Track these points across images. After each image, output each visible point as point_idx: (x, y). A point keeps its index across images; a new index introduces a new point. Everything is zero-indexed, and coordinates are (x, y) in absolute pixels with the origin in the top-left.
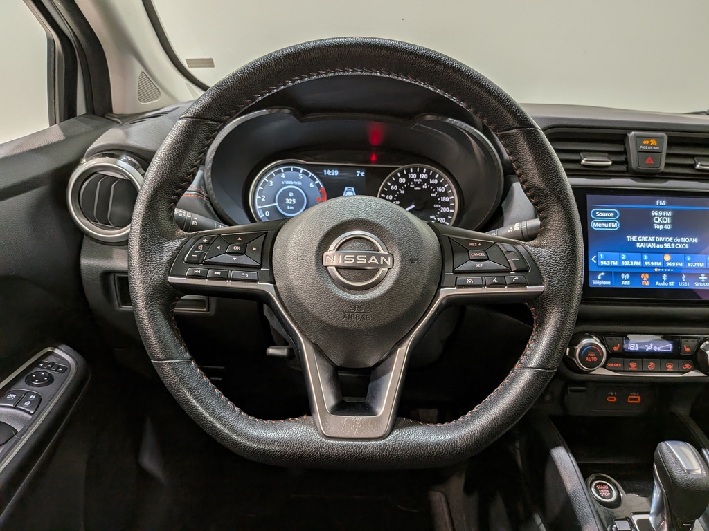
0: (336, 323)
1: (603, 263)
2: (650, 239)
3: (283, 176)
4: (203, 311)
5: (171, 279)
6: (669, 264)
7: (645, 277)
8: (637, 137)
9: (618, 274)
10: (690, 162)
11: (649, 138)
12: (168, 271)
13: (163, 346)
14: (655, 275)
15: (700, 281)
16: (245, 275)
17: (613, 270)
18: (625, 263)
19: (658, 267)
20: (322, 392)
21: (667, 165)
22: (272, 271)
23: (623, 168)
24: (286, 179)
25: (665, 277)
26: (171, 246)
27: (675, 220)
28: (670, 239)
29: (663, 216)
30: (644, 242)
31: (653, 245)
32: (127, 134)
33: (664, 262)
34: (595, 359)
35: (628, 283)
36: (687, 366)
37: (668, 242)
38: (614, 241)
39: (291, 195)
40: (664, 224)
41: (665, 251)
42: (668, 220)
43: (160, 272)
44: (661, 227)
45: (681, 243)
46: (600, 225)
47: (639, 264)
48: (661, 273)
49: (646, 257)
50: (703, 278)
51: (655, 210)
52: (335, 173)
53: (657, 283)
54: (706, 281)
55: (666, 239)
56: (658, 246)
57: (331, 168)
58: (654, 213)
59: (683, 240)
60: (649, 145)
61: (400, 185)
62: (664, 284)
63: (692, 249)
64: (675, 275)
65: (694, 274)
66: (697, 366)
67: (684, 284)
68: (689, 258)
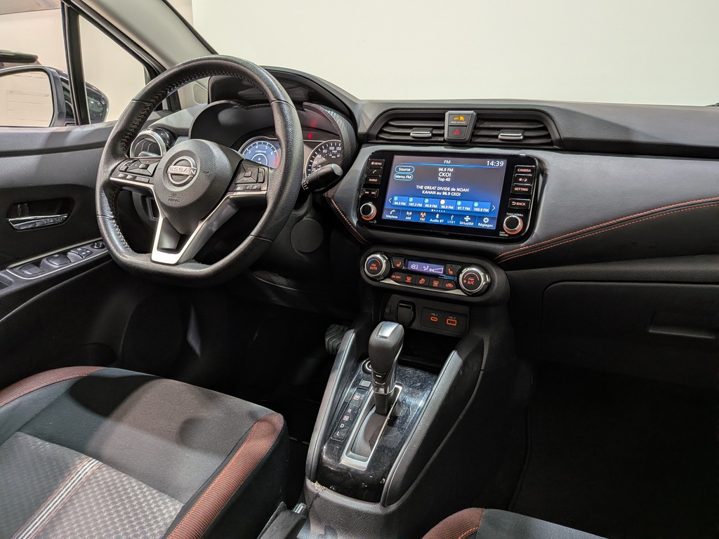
0: (166, 202)
1: (396, 203)
2: (433, 188)
3: (257, 147)
5: (111, 179)
6: (443, 207)
7: (423, 215)
8: (450, 115)
9: (404, 212)
10: (494, 133)
11: (458, 115)
12: (111, 175)
14: (430, 214)
15: (464, 221)
16: (143, 179)
17: (401, 209)
18: (411, 204)
19: (434, 209)
21: (472, 135)
23: (441, 139)
24: (258, 149)
25: (438, 215)
26: (115, 164)
27: (455, 175)
28: (448, 189)
29: (446, 172)
30: (428, 190)
31: (435, 193)
33: (440, 205)
34: (376, 268)
35: (410, 218)
36: (450, 285)
37: (446, 191)
38: (409, 189)
39: (260, 159)
40: (445, 178)
41: (442, 197)
42: (450, 175)
44: (443, 180)
45: (456, 191)
46: (400, 177)
47: (421, 205)
48: (435, 214)
49: (427, 201)
50: (467, 218)
51: (441, 167)
53: (431, 220)
54: (469, 221)
55: (445, 189)
56: (438, 193)
58: (440, 169)
59: (458, 190)
60: (458, 120)
62: (436, 221)
63: (464, 198)
64: (446, 214)
65: (460, 215)
66: (457, 286)
67: (451, 222)
68: (459, 203)
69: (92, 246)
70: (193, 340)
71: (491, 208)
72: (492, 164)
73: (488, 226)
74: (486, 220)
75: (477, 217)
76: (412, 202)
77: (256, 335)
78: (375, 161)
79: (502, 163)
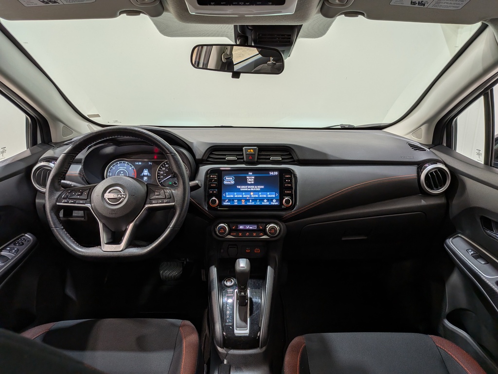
0: (108, 215)
1: (228, 196)
2: (246, 187)
4: (83, 219)
5: (58, 204)
6: (252, 196)
7: (243, 201)
8: (245, 149)
9: (233, 200)
10: (268, 157)
11: (250, 149)
12: (57, 201)
13: (54, 224)
14: (247, 200)
15: (264, 202)
16: (81, 202)
17: (231, 199)
18: (236, 196)
19: (248, 197)
20: (103, 237)
21: (258, 158)
22: (90, 201)
23: (242, 161)
24: (120, 166)
25: (251, 201)
26: (58, 194)
27: (255, 180)
28: (253, 187)
29: (251, 178)
30: (243, 188)
31: (247, 189)
32: (54, 153)
33: (251, 195)
34: (223, 231)
35: (237, 203)
36: (261, 234)
37: (252, 188)
38: (232, 188)
39: (122, 173)
40: (251, 181)
41: (251, 191)
42: (253, 180)
43: (54, 201)
44: (250, 183)
45: (257, 188)
46: (227, 182)
47: (241, 196)
48: (249, 200)
49: (244, 194)
50: (265, 201)
52: (140, 163)
53: (248, 203)
54: (267, 202)
55: (252, 187)
56: (249, 189)
57: (138, 161)
58: (248, 177)
60: (250, 152)
61: (166, 168)
62: (250, 203)
63: (262, 190)
64: (255, 200)
65: (262, 200)
66: (265, 234)
67: (258, 203)
68: (260, 193)
69: (15, 244)
70: (70, 292)
71: (276, 195)
72: (272, 173)
73: (276, 203)
74: (274, 201)
75: (270, 200)
76: (236, 195)
77: (106, 279)
78: (212, 175)
79: (276, 173)
